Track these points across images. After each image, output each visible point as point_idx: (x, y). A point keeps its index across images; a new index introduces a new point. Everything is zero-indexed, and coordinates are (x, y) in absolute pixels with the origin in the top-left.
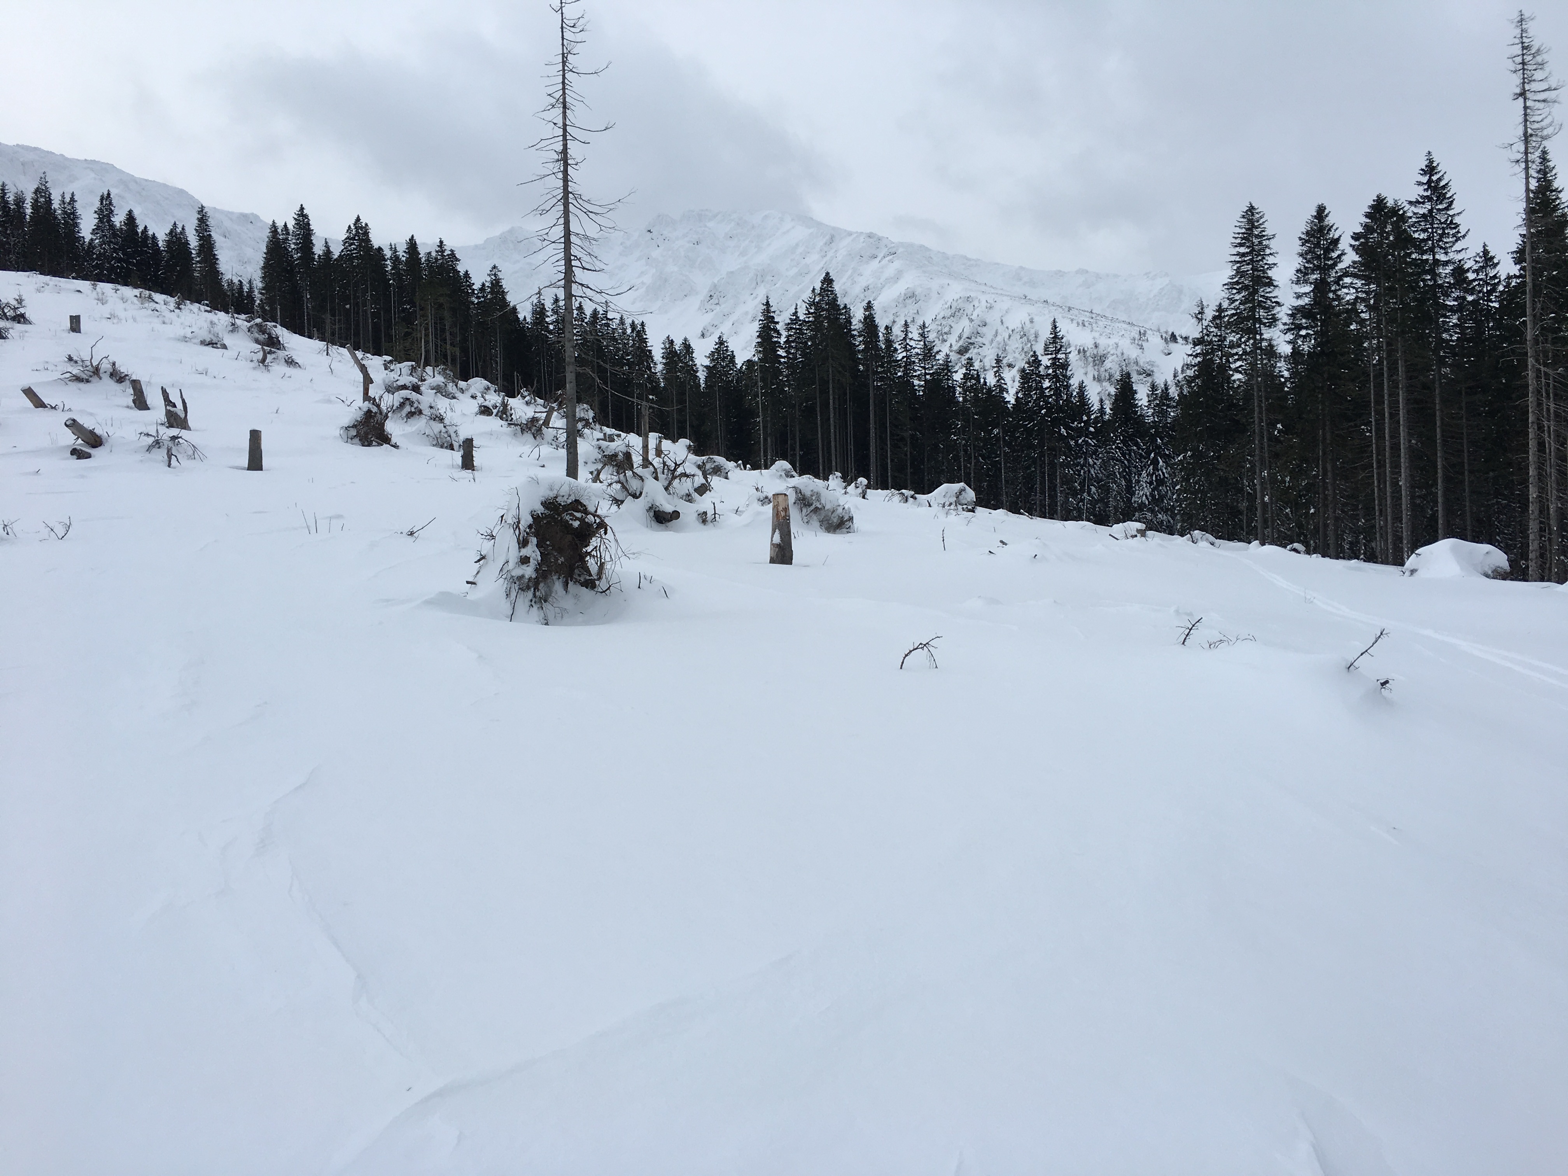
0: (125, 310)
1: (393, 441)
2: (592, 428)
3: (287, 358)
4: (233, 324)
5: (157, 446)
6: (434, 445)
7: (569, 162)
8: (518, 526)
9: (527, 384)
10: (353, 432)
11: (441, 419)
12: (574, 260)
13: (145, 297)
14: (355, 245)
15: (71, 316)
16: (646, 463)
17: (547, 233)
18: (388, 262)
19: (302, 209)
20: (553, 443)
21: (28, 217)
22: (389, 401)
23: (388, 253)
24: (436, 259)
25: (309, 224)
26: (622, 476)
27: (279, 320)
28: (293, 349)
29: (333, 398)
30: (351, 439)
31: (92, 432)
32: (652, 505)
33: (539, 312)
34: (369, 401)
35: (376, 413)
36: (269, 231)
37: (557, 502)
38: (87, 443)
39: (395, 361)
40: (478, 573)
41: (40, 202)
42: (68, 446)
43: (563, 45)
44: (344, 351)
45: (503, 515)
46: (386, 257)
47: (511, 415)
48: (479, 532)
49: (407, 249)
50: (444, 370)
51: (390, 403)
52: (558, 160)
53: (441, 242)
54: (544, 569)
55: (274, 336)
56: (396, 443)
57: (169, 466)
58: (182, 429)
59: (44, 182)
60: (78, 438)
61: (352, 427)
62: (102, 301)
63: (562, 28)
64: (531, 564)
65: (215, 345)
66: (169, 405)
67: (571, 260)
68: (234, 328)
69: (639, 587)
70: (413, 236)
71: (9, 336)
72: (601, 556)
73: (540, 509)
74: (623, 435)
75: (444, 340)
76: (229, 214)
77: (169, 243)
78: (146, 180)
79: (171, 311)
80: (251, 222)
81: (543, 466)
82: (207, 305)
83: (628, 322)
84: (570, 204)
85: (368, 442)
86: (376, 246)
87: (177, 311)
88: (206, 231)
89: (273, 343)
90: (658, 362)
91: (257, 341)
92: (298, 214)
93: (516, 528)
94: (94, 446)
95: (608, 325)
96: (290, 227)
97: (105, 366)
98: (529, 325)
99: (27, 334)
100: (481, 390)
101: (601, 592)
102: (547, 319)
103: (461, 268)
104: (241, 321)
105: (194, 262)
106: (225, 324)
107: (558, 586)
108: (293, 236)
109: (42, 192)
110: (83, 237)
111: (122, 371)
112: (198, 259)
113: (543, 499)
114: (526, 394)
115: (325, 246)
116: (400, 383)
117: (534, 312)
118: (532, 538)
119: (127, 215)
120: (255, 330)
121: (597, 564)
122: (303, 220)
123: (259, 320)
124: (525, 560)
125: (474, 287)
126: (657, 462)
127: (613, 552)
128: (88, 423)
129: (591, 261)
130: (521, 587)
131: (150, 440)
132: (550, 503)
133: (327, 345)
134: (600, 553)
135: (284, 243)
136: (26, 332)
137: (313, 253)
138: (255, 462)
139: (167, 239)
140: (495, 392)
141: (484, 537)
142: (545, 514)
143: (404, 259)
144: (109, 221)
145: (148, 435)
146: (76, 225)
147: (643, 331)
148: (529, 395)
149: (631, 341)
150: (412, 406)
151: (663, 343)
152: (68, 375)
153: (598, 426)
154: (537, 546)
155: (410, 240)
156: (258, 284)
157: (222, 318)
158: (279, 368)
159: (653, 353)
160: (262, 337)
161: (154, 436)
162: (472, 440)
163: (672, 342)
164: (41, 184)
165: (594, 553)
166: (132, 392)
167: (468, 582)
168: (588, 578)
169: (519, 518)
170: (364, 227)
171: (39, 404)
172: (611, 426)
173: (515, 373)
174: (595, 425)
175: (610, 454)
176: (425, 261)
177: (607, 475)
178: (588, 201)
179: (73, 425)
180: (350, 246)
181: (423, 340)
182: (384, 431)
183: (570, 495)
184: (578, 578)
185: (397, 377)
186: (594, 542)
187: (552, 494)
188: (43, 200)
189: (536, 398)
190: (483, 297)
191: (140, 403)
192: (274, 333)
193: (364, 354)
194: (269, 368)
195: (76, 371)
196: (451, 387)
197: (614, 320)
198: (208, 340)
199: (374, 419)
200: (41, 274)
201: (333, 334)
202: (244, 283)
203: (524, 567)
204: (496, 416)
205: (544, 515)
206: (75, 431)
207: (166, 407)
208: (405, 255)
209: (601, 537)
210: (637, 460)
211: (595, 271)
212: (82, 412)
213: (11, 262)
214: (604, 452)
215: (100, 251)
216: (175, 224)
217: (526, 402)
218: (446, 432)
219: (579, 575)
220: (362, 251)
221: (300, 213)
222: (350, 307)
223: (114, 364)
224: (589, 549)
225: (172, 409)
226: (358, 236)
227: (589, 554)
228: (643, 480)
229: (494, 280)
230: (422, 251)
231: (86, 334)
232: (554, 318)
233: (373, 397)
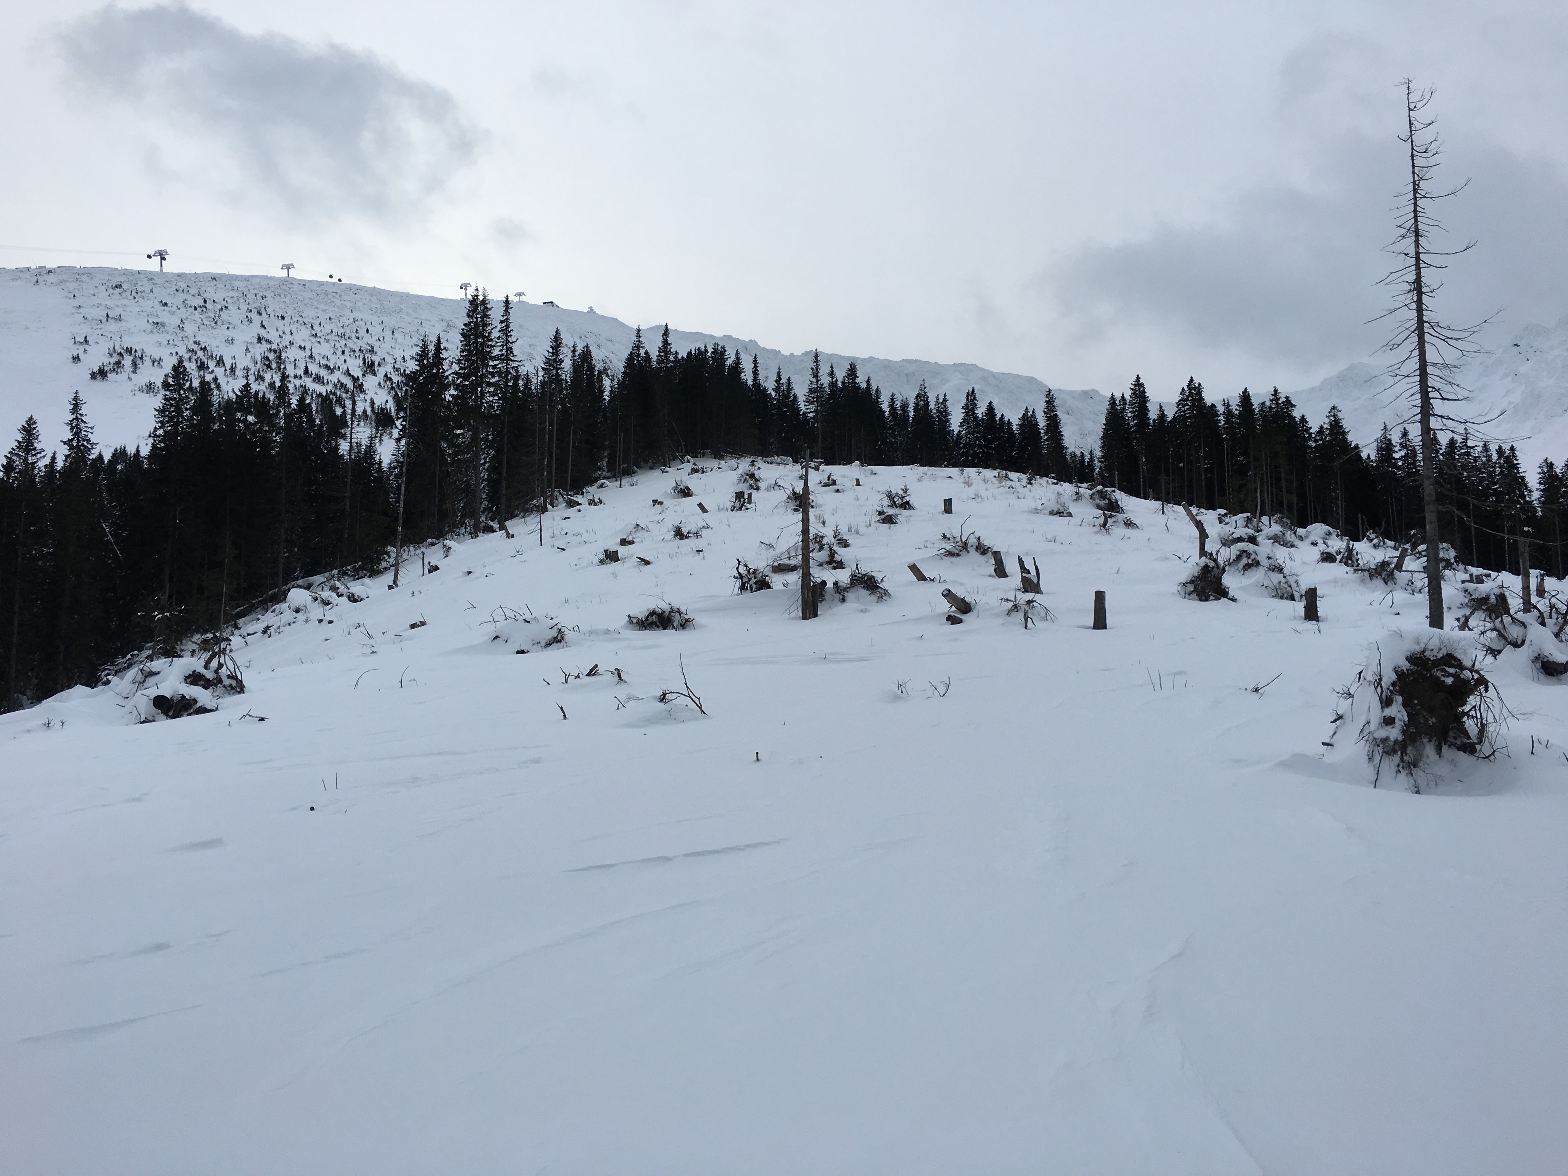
0: (987, 489)
1: (1231, 594)
2: (1454, 569)
3: (1126, 521)
4: (1077, 494)
5: (1016, 610)
6: (1273, 597)
7: (1424, 290)
8: (1379, 684)
9: (1374, 525)
10: (1191, 588)
11: (1280, 570)
12: (1432, 391)
13: (1003, 477)
14: (1188, 405)
15: (945, 500)
16: (1528, 606)
17: (1399, 368)
18: (1221, 418)
19: (1138, 378)
20: (1408, 587)
21: (911, 419)
22: (1225, 554)
23: (1221, 409)
24: (1270, 408)
25: (1144, 392)
26: (1498, 621)
27: (1117, 485)
28: (1132, 511)
29: (1170, 555)
30: (1189, 594)
31: (963, 600)
32: (1539, 655)
33: (1385, 447)
34: (1206, 557)
35: (1213, 568)
36: (1108, 403)
37: (1425, 656)
38: (959, 610)
39: (1230, 513)
40: (1334, 734)
41: (920, 405)
42: (943, 614)
43: (1414, 173)
44: (1180, 509)
45: (1361, 672)
46: (1219, 413)
47: (1357, 560)
48: (1334, 690)
49: (1240, 402)
50: (1281, 519)
51: (1227, 556)
52: (1410, 291)
53: (1276, 390)
54: (1412, 730)
55: (1113, 501)
56: (1233, 597)
57: (1026, 627)
58: (1036, 593)
59: (923, 388)
60: (951, 606)
61: (1190, 583)
62: (968, 484)
63: (1412, 156)
64: (1396, 725)
65: (1061, 514)
66: (1024, 572)
67: (1428, 393)
68: (1078, 496)
69: (1532, 753)
70: (1246, 389)
71: (898, 521)
72: (1481, 716)
73: (1405, 665)
74: (1494, 574)
75: (1280, 489)
76: (1072, 393)
77: (1021, 426)
78: (1003, 374)
79: (1024, 487)
80: (1091, 398)
81: (1398, 614)
82: (1053, 478)
83: (1493, 448)
84: (1426, 335)
85: (1205, 596)
86: (1209, 404)
87: (1029, 486)
88: (1053, 412)
89: (1113, 507)
90: (1534, 489)
91: (1099, 507)
92: (1134, 384)
93: (1378, 686)
94: (965, 613)
95: (1468, 454)
96: (1127, 397)
97: (972, 541)
98: (1374, 463)
99: (911, 518)
100: (1322, 536)
101: (1484, 758)
102: (1395, 455)
103: (1297, 414)
104: (1084, 490)
105: (1042, 440)
106: (1070, 494)
107: (1429, 750)
108: (1129, 405)
109: (922, 397)
110: (953, 430)
111: (985, 544)
112: (1046, 438)
113: (1409, 654)
114: (1373, 536)
115: (1160, 411)
116: (1235, 536)
117: (1379, 449)
118: (1397, 697)
119: (988, 406)
120: (1096, 496)
121: (1477, 725)
122: (1140, 389)
123: (1100, 487)
124: (1389, 721)
125: (1311, 431)
126: (1542, 604)
127: (1497, 712)
128: (959, 592)
129: (1452, 390)
130: (1386, 750)
131: (1010, 605)
132: (1416, 658)
133: (1163, 504)
134: (1481, 714)
135: (1122, 413)
136: (911, 516)
137: (1149, 419)
138: (1100, 622)
139: (1020, 423)
140: (1337, 536)
141: (1340, 695)
142: (1411, 670)
143: (1237, 412)
144: (974, 413)
145: (1007, 600)
146: (948, 420)
147: (1513, 456)
148: (1377, 537)
149: (1498, 469)
150: (1249, 558)
151: (1540, 467)
152: (943, 551)
153: (1461, 566)
154: (1403, 705)
155: (1243, 393)
156: (1098, 453)
157: (1067, 489)
158: (1119, 531)
159: (1527, 479)
160: (1102, 503)
161: (1012, 601)
162: (1315, 590)
163: (1551, 466)
164: (921, 390)
165: (1473, 713)
166: (993, 562)
167: (1324, 744)
168: (1466, 741)
169: (1380, 675)
170: (1198, 387)
171: (921, 577)
172: (1476, 564)
173: (1360, 516)
174: (1458, 565)
175: (1479, 597)
176: (1259, 411)
177: (1478, 621)
178: (1448, 328)
179: (948, 595)
180: (1183, 407)
181: (1259, 490)
182: (1221, 584)
183: (1440, 649)
184: (1454, 741)
185: (1232, 530)
186: (1473, 700)
187: (1418, 648)
188: (922, 403)
189: (1386, 540)
190: (1321, 440)
191: (1001, 572)
192: (1114, 498)
193: (1198, 510)
194: (1110, 531)
195: (949, 547)
196: (1289, 536)
197: (1476, 448)
198: (1056, 510)
199: (1211, 573)
200: (921, 466)
201: (1168, 493)
202: (1085, 453)
203: (1389, 728)
204: (1340, 562)
205: (1409, 671)
206: (951, 601)
207: (1022, 574)
208: (1238, 408)
209: (1481, 695)
210: (1515, 603)
211: (1458, 400)
212: (954, 582)
213: (898, 458)
214: (1471, 595)
215: (966, 441)
216: (1027, 409)
217: (1374, 545)
218: (1286, 582)
219: (1455, 738)
220: (1195, 410)
221: (1136, 383)
222: (1184, 465)
223: (979, 538)
224: (1466, 708)
225: (1027, 575)
226: (1192, 397)
227: (1467, 714)
228: (1525, 627)
229: (1334, 421)
230: (1256, 402)
231: (956, 514)
232: (1402, 453)
233: (1210, 552)
